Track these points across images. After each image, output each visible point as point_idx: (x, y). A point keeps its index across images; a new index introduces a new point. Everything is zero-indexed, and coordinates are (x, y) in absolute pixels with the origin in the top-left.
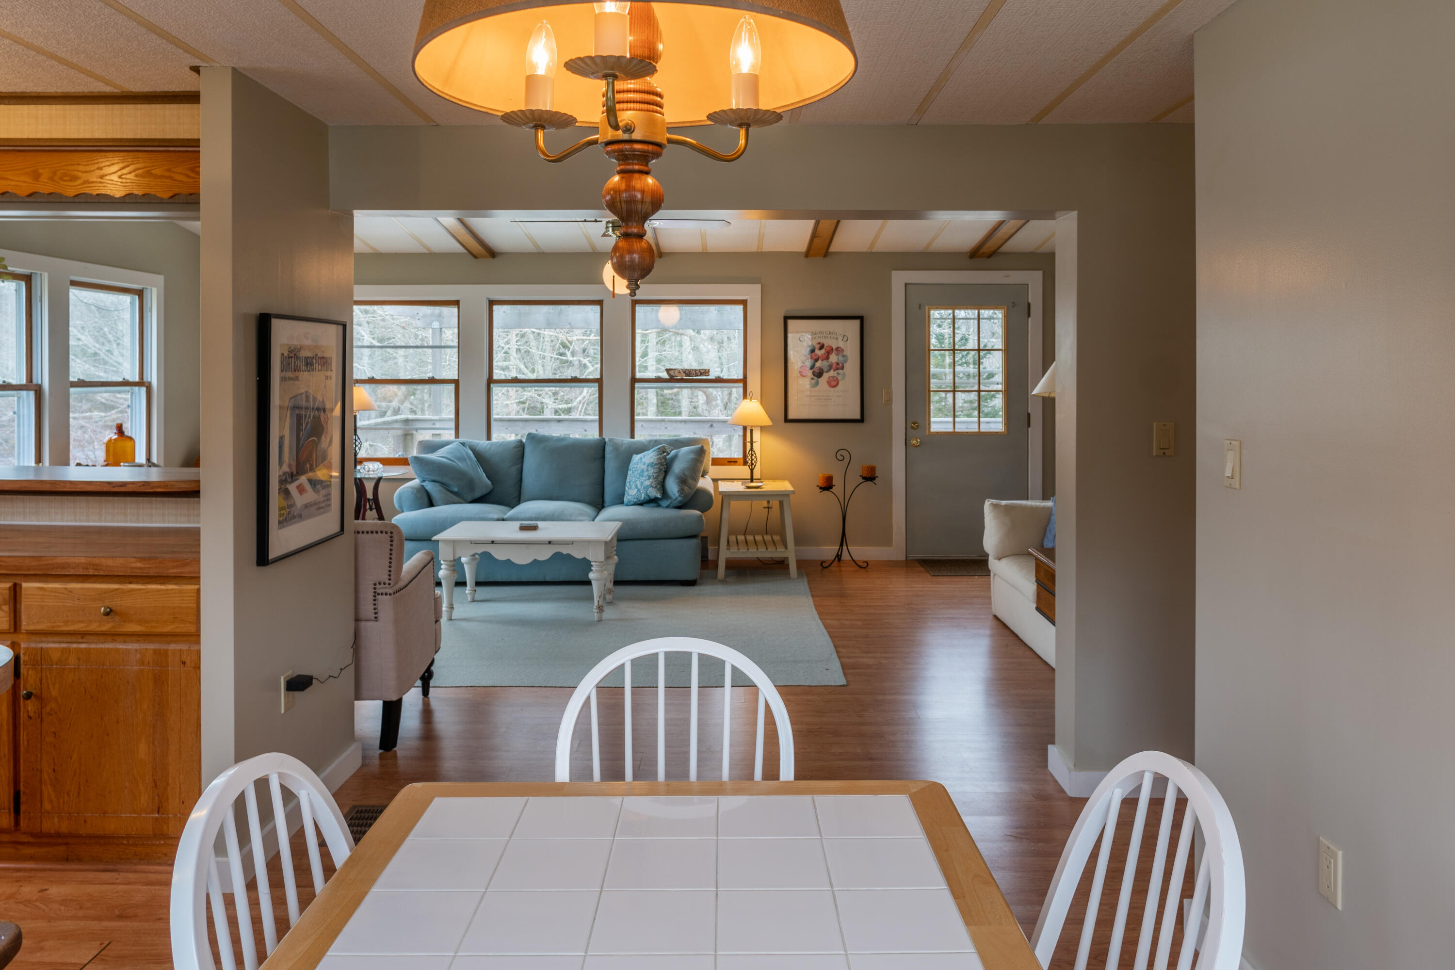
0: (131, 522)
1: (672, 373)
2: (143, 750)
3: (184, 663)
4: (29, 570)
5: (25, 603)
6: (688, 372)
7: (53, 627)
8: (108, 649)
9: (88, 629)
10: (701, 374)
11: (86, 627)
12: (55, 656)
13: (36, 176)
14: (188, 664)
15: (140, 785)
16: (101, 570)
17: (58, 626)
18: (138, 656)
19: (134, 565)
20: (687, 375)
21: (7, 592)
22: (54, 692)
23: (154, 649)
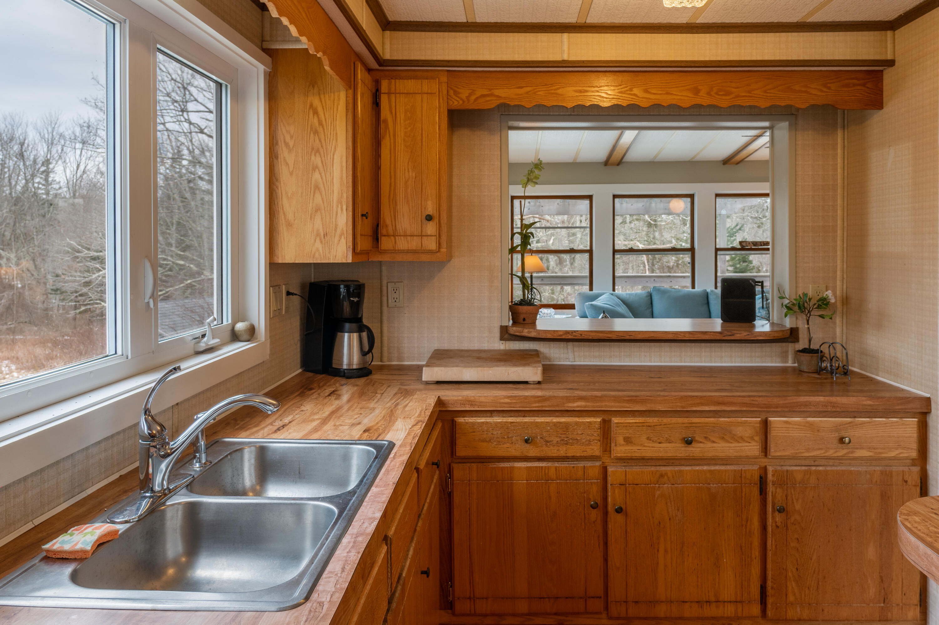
0: (705, 362)
1: (744, 244)
2: (871, 553)
3: (906, 482)
4: (777, 407)
5: (773, 433)
6: (755, 243)
7: (796, 453)
8: (842, 471)
9: (826, 455)
10: (764, 245)
11: (824, 453)
12: (799, 477)
13: (696, 91)
14: (910, 482)
15: (869, 581)
16: (838, 407)
17: (801, 453)
18: (868, 476)
19: (865, 403)
20: (754, 245)
21: (758, 425)
22: (798, 506)
23: (881, 471)
